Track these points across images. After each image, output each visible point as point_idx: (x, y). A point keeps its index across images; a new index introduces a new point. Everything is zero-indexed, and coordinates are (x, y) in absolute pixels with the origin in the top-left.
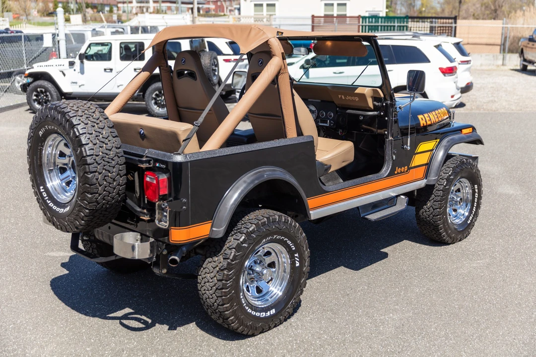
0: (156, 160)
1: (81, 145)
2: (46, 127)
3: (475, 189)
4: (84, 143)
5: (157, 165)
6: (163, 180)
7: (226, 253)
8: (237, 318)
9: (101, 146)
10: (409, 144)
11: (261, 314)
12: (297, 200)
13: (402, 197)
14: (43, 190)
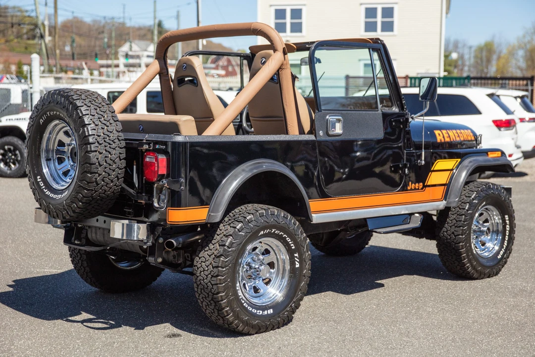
0: (156, 143)
1: (85, 125)
2: (48, 113)
3: (505, 220)
4: (87, 123)
5: (157, 147)
6: (162, 160)
7: (223, 240)
8: (232, 310)
9: (103, 127)
10: (423, 159)
11: (258, 311)
12: (299, 203)
13: (417, 215)
14: (40, 180)
